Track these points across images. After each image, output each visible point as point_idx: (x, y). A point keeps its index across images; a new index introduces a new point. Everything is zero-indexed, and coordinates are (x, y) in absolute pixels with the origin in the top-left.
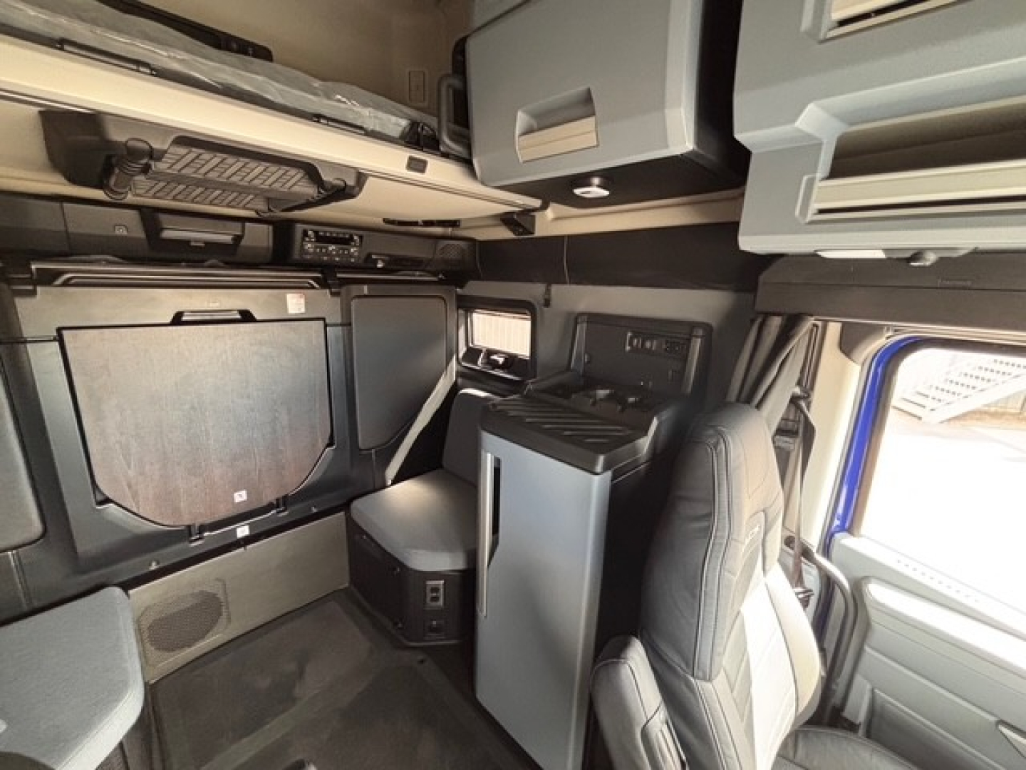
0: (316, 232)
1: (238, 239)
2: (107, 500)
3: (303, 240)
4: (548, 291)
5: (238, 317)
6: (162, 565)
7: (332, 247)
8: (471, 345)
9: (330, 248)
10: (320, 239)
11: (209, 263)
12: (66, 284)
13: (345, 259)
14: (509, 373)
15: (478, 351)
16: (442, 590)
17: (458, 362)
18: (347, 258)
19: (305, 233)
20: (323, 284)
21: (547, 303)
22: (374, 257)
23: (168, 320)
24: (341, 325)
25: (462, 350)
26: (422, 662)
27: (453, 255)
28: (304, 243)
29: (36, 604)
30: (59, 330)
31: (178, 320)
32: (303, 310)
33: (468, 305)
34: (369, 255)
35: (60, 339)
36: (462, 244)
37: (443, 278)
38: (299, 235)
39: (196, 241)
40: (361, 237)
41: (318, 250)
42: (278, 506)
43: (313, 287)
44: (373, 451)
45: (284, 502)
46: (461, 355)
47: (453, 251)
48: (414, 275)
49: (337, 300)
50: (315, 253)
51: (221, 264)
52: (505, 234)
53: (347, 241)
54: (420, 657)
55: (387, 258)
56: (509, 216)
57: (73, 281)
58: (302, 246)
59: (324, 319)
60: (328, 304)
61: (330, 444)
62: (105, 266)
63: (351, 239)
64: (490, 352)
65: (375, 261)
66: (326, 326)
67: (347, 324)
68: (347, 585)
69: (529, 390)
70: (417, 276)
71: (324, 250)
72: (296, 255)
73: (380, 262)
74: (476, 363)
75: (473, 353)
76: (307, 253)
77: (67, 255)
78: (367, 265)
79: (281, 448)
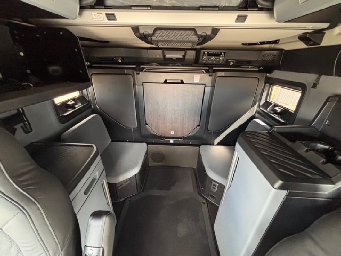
0: (208, 52)
1: (184, 56)
2: (147, 124)
3: (203, 56)
4: (318, 79)
5: (180, 82)
6: (155, 142)
7: (213, 58)
8: (268, 100)
9: (212, 58)
10: (209, 55)
11: (177, 65)
12: (145, 71)
13: (217, 62)
14: (280, 117)
15: (270, 104)
16: (217, 187)
17: (259, 106)
18: (218, 61)
19: (204, 53)
20: (207, 71)
21: (315, 86)
22: (229, 61)
23: (163, 82)
24: (211, 87)
25: (263, 101)
26: (204, 203)
27: (268, 58)
28: (203, 57)
29: (135, 141)
30: (143, 83)
31: (166, 82)
32: (199, 81)
33: (271, 82)
34: (227, 60)
35: (143, 85)
36: (275, 52)
37: (263, 69)
38: (202, 53)
39: (174, 58)
40: (225, 53)
41: (208, 59)
42: (181, 138)
43: (204, 73)
44: (213, 132)
45: (184, 138)
46: (261, 104)
47: (269, 56)
48: (248, 68)
49: (211, 78)
50: (206, 60)
51: (180, 65)
52: (302, 45)
53: (219, 55)
54: (204, 202)
55: (235, 61)
56: (304, 35)
57: (147, 71)
58: (203, 58)
59: (205, 84)
60: (207, 79)
61: (198, 126)
62: (155, 66)
63: (221, 54)
64: (276, 105)
65: (230, 62)
66: (205, 87)
67: (213, 87)
68: (195, 168)
69: (274, 130)
70: (250, 68)
71: (210, 59)
72: (200, 62)
73: (231, 63)
74: (266, 109)
75: (267, 104)
76: (204, 60)
77: (148, 63)
78: (226, 64)
79: (184, 123)
